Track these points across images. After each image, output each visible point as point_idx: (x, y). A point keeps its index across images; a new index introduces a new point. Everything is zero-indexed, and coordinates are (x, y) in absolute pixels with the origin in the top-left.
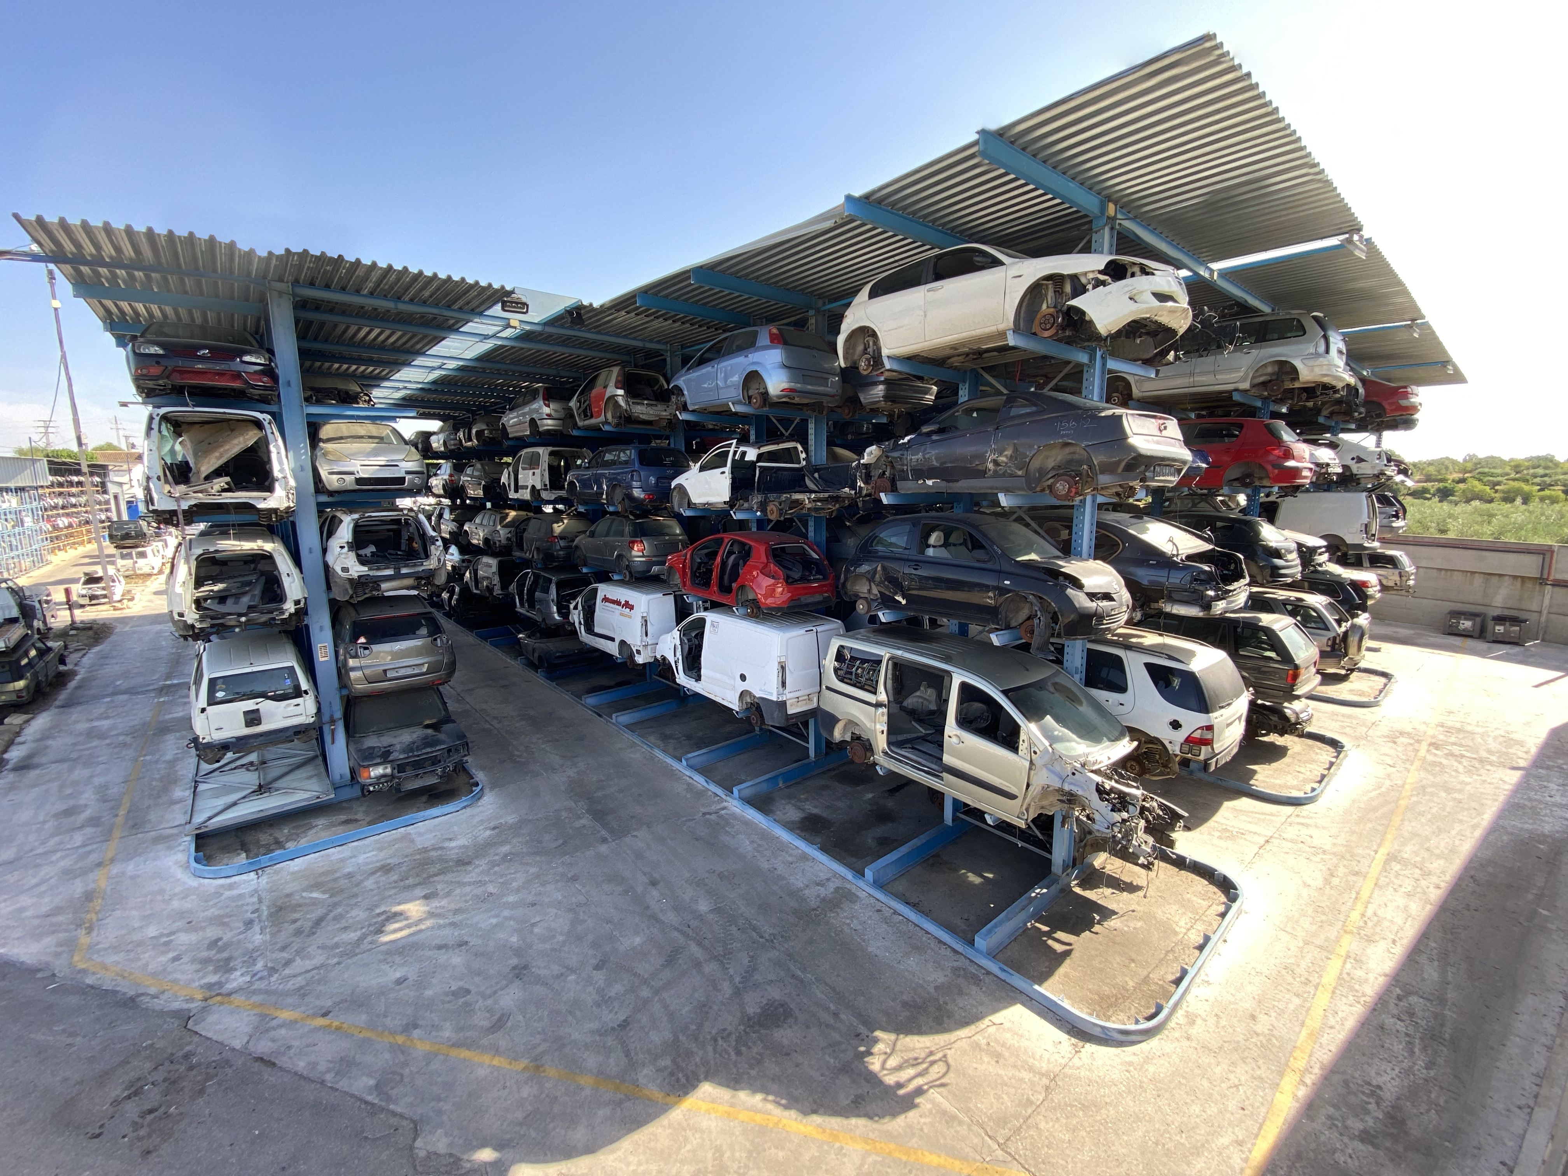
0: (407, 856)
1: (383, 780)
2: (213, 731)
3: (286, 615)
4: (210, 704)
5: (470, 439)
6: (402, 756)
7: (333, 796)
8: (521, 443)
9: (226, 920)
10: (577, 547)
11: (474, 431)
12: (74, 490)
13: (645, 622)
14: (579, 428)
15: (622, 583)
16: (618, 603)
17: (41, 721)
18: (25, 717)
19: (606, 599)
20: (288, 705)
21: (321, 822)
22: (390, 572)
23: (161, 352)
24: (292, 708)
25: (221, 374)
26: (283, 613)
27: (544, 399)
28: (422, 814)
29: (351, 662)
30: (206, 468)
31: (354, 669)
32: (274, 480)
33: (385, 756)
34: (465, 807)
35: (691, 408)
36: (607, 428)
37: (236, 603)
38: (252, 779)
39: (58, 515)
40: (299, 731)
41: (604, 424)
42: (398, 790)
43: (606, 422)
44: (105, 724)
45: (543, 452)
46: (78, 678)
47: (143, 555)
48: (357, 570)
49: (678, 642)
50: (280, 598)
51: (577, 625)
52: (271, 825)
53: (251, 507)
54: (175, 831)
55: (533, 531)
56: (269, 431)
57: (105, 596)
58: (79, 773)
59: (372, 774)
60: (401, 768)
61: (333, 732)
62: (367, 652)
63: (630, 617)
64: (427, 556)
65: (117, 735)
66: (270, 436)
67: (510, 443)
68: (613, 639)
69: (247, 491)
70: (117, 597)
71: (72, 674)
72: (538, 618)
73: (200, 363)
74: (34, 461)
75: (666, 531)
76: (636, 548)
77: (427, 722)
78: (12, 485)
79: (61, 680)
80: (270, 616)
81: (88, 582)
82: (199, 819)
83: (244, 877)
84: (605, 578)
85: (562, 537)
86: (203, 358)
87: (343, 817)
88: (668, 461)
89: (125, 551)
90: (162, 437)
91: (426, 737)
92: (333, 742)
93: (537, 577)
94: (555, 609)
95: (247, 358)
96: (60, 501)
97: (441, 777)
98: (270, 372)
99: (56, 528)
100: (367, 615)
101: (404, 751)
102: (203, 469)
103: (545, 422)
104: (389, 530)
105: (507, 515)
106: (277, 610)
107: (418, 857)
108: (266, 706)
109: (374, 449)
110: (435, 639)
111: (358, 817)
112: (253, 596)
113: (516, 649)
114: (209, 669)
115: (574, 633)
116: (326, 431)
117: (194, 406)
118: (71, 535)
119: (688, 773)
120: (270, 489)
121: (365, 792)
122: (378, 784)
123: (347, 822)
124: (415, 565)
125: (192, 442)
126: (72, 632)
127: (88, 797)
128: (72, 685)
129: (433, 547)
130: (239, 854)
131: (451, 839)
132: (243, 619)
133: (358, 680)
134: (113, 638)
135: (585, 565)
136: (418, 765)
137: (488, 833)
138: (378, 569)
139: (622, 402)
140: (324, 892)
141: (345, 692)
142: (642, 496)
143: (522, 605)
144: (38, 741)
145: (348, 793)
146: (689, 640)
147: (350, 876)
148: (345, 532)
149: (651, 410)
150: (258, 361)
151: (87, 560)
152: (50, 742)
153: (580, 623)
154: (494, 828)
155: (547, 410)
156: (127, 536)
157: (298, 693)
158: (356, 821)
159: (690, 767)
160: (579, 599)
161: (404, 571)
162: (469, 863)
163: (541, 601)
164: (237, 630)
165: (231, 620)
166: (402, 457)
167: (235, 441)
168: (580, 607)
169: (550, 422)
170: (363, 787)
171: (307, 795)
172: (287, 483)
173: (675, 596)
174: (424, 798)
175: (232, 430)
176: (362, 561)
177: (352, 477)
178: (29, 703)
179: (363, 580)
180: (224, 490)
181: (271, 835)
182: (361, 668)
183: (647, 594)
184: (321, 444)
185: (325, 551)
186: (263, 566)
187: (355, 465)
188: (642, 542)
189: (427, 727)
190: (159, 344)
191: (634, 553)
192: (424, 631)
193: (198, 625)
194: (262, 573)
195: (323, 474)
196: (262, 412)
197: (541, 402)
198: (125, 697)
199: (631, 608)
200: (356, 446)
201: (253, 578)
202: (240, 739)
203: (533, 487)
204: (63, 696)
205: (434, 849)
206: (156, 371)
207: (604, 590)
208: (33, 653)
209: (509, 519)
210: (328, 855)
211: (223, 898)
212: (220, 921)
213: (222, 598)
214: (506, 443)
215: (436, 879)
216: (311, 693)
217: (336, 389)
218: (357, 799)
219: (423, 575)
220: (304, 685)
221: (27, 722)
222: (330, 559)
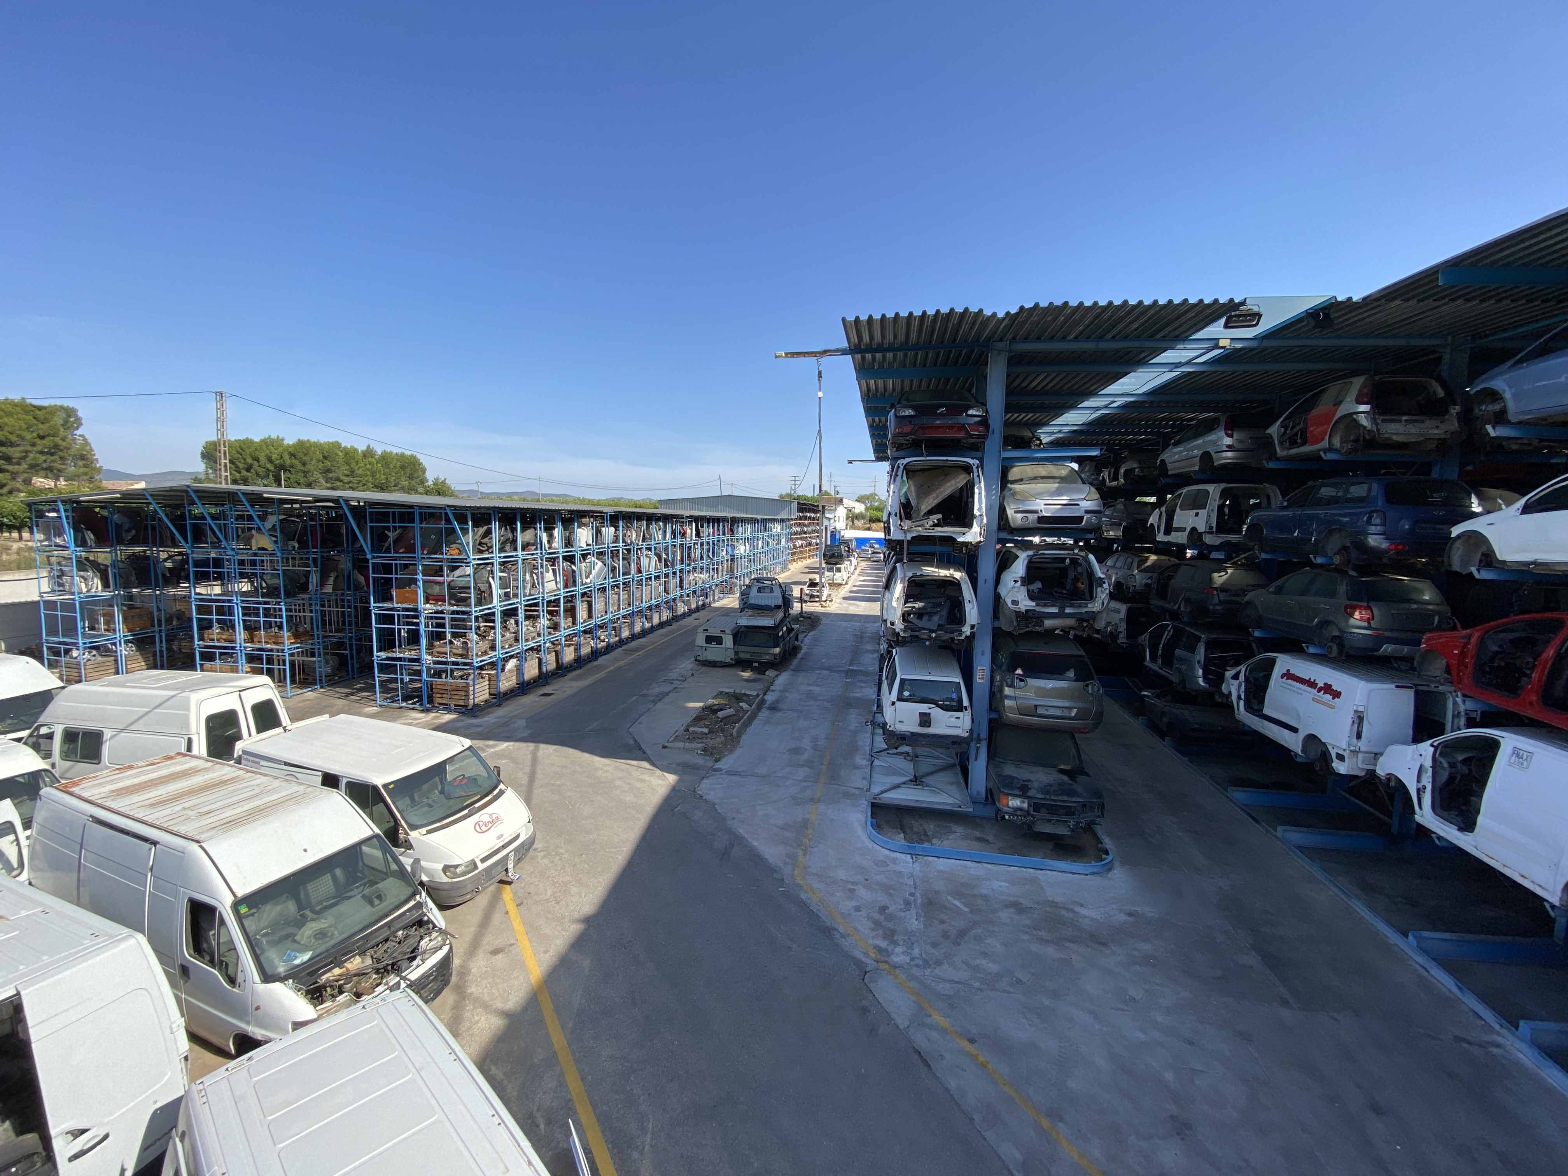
0: (1038, 903)
1: (1019, 813)
2: (897, 722)
3: (963, 637)
4: (899, 700)
5: (1115, 478)
6: (1039, 796)
7: (971, 810)
8: (1186, 479)
9: (892, 892)
10: (1249, 603)
11: (1122, 471)
12: (806, 522)
13: (1359, 718)
14: (1278, 459)
15: (1322, 659)
16: (1312, 684)
17: (783, 678)
18: (776, 673)
19: (1288, 675)
20: (951, 716)
21: (959, 830)
22: (1054, 610)
23: (912, 413)
24: (953, 719)
25: (951, 427)
26: (961, 635)
27: (1226, 429)
28: (1051, 862)
29: (1007, 691)
30: (925, 507)
31: (1008, 697)
32: (973, 517)
33: (1023, 791)
34: (1093, 874)
35: (1512, 417)
36: (1330, 456)
37: (929, 620)
38: (907, 766)
39: (797, 539)
40: (954, 741)
41: (1325, 451)
42: (1030, 827)
43: (1330, 449)
44: (816, 690)
45: (1213, 490)
46: (802, 651)
47: (839, 570)
48: (1026, 604)
49: (1428, 763)
50: (960, 620)
51: (1234, 698)
52: (921, 816)
53: (951, 540)
54: (857, 792)
55: (1181, 580)
56: (976, 474)
57: (818, 597)
58: (802, 723)
59: (1010, 803)
60: (1036, 807)
61: (978, 749)
62: (1022, 684)
63: (1333, 707)
64: (1092, 598)
65: (824, 700)
66: (976, 479)
67: (1167, 481)
68: (1295, 730)
69: (952, 526)
70: (824, 598)
71: (800, 648)
72: (1175, 679)
73: (938, 419)
74: (791, 502)
75: (1413, 596)
76: (1357, 615)
77: (1063, 767)
78: (779, 517)
79: (795, 650)
80: (952, 635)
81: (810, 586)
82: (876, 790)
83: (903, 856)
84: (1294, 647)
85: (1223, 589)
86: (941, 414)
87: (978, 834)
88: (1436, 497)
89: (830, 566)
90: (903, 481)
91: (1062, 784)
92: (976, 759)
93: (1178, 633)
94: (1200, 672)
95: (970, 412)
96: (798, 529)
97: (1073, 830)
98: (984, 422)
99: (795, 547)
100: (1025, 648)
101: (1041, 790)
102: (923, 507)
103: (1224, 454)
104: (1056, 568)
105: (1147, 558)
106: (957, 631)
107: (1048, 909)
108: (936, 713)
109: (1057, 488)
110: (1087, 685)
111: (991, 838)
112: (942, 616)
113: (1138, 708)
114: (901, 672)
115: (1229, 707)
116: (1015, 472)
117: (927, 456)
118: (801, 552)
119: (1420, 959)
120: (970, 526)
121: (999, 817)
122: (1014, 815)
123: (979, 839)
124: (1080, 606)
125: (915, 486)
126: (801, 619)
127: (806, 743)
128: (799, 656)
129: (1099, 589)
130: (899, 833)
131: (1082, 905)
132: (934, 635)
133: (1010, 708)
134: (820, 627)
135: (1259, 627)
136: (1053, 809)
137: (1123, 917)
138: (1045, 605)
139: (1364, 421)
140: (965, 904)
141: (994, 716)
142: (1385, 545)
143: (1153, 658)
144: (781, 691)
145: (983, 811)
146: (1452, 765)
147: (985, 898)
148: (1019, 568)
149: (1413, 429)
150: (978, 413)
151: (808, 570)
152: (788, 695)
153: (1239, 697)
154: (1130, 914)
155: (1228, 441)
156: (833, 556)
157: (960, 708)
158: (988, 841)
159: (1423, 951)
160: (1243, 668)
161: (1068, 611)
162: (1104, 944)
163: (1182, 660)
164: (927, 643)
165: (924, 634)
166: (1083, 497)
167: (949, 484)
168: (1242, 677)
169: (1229, 454)
170: (998, 811)
171: (950, 800)
172: (982, 520)
173: (1417, 693)
174: (1050, 846)
175: (946, 475)
176: (1031, 597)
177: (1036, 516)
178: (780, 663)
179: (1030, 614)
180: (935, 525)
181: (921, 825)
182: (1015, 698)
183: (1367, 681)
184: (1009, 485)
185: (997, 582)
186: (950, 592)
187: (1039, 505)
188: (1369, 608)
189: (1062, 772)
190: (912, 407)
191: (1352, 621)
192: (1071, 674)
193: (902, 634)
194: (949, 598)
195: (1010, 512)
196: (973, 458)
197: (1223, 433)
198: (826, 672)
199: (1337, 695)
200: (1040, 486)
201: (942, 600)
202: (913, 734)
203: (1194, 529)
204: (795, 662)
205: (1065, 908)
206: (907, 429)
207: (1284, 662)
208: (785, 629)
209: (1148, 563)
210: (966, 867)
211: (888, 868)
212: (886, 889)
213: (920, 614)
214: (1163, 481)
215: (1068, 944)
216: (969, 709)
217: (1013, 436)
218: (988, 819)
219: (1085, 617)
220: (966, 703)
221: (777, 676)
222: (1002, 591)
